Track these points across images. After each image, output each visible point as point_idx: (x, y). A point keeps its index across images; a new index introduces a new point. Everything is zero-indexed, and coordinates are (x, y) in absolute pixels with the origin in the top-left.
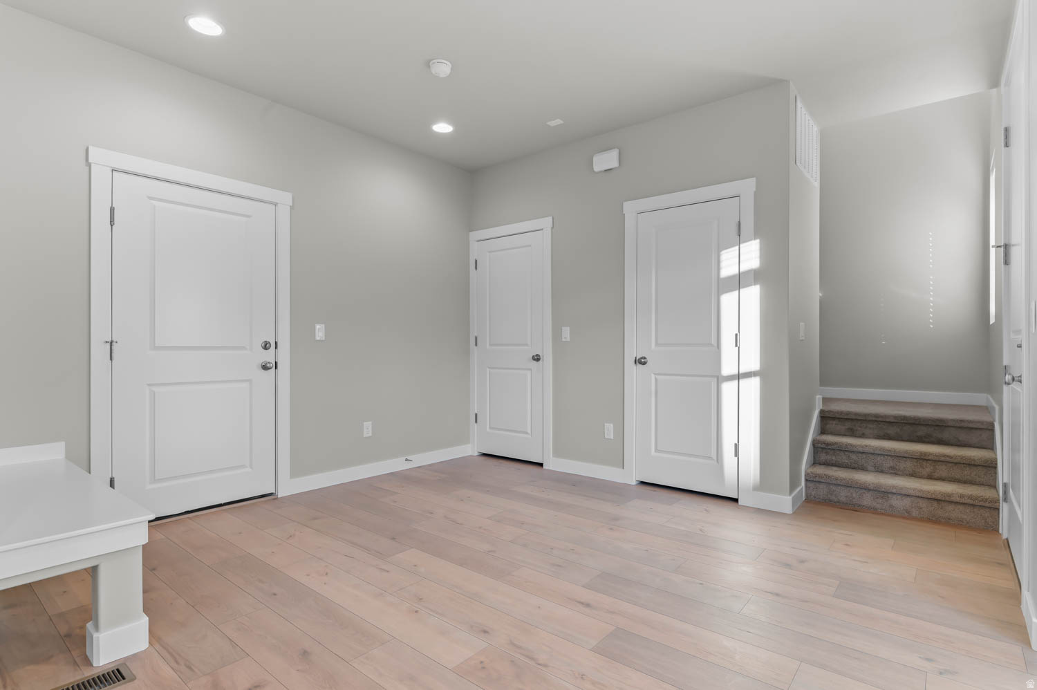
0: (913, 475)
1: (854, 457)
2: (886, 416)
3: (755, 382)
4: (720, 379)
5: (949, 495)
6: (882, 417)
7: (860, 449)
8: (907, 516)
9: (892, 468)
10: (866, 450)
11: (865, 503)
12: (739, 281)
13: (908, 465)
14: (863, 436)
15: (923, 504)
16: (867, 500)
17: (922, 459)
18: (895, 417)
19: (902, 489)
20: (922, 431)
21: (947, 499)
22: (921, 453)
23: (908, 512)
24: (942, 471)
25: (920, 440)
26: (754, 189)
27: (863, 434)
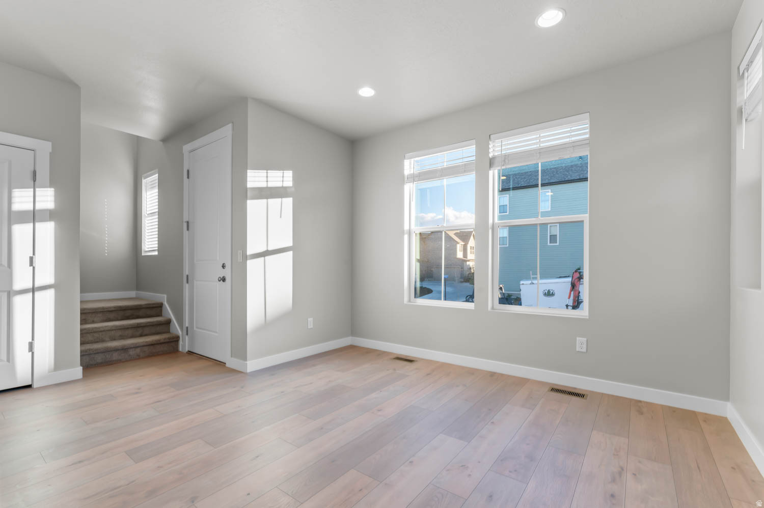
0: (133, 337)
1: (96, 335)
2: (110, 308)
3: (50, 294)
4: (11, 294)
5: (159, 340)
6: (106, 308)
7: (102, 329)
8: (138, 358)
9: (120, 336)
10: (106, 329)
11: (114, 359)
12: (34, 216)
13: (129, 332)
14: (93, 322)
15: (146, 349)
16: (115, 356)
17: (138, 326)
18: (115, 307)
19: (136, 344)
20: (129, 313)
21: (158, 342)
22: (138, 324)
23: (139, 356)
24: (147, 330)
25: (128, 318)
26: (51, 151)
27: (93, 321)
